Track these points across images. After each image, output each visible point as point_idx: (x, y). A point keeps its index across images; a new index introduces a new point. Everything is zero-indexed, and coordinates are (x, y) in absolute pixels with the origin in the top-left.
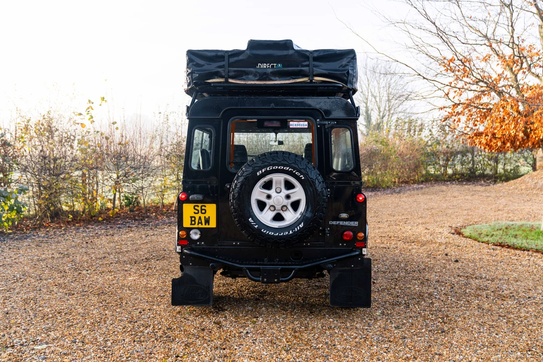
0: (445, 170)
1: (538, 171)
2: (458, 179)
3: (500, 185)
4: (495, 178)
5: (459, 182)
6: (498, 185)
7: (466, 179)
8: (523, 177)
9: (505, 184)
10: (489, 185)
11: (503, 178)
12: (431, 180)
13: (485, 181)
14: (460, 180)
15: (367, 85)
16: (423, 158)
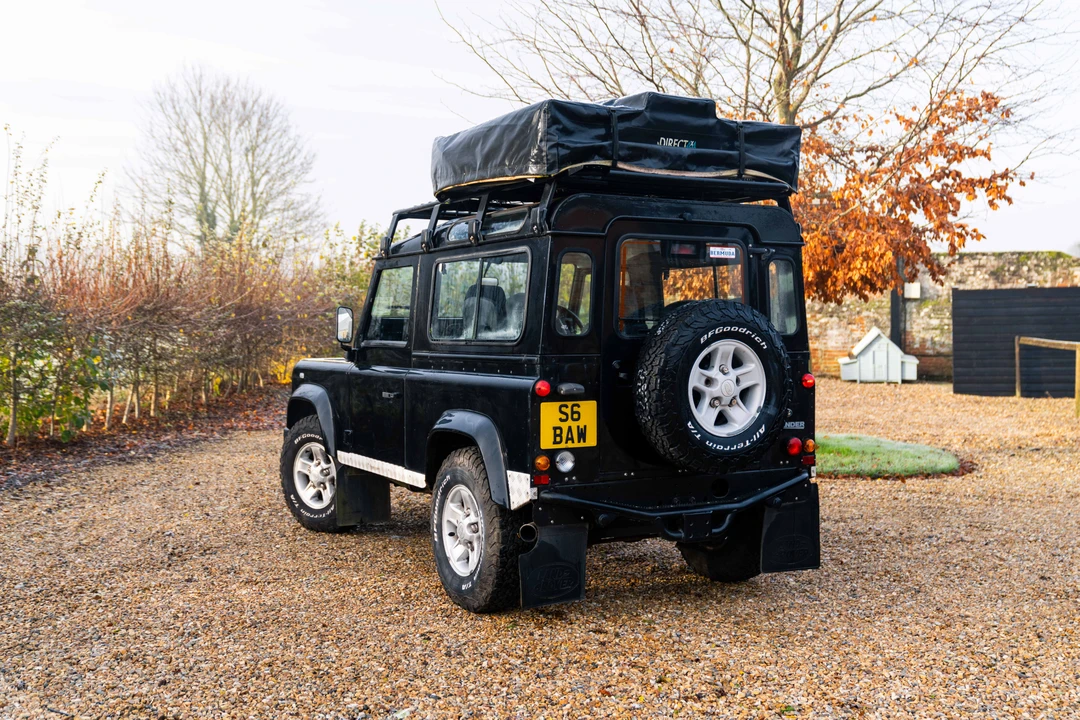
15: (203, 145)
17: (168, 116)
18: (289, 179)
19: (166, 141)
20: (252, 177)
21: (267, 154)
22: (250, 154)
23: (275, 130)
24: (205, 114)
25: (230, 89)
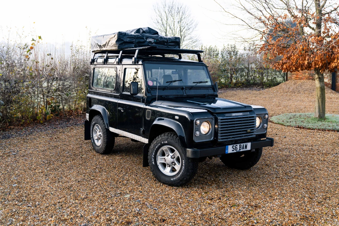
0: (231, 80)
1: (289, 81)
4: (262, 85)
5: (241, 88)
6: (266, 89)
7: (245, 86)
8: (280, 85)
9: (270, 89)
10: (260, 90)
11: (268, 85)
12: (224, 87)
13: (257, 88)
14: (241, 87)
15: (166, 20)
16: (220, 73)
17: (156, 13)
18: (191, 30)
19: (155, 20)
20: (180, 30)
21: (185, 23)
22: (180, 22)
23: (187, 15)
24: (167, 12)
25: (174, 4)
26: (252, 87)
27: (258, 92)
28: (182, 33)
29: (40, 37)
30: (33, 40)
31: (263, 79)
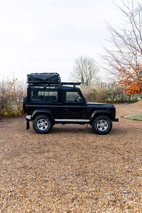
0: (114, 99)
2: (118, 103)
3: (131, 104)
4: (130, 102)
7: (121, 102)
8: (139, 101)
10: (128, 104)
11: (132, 102)
12: (109, 103)
15: (82, 68)
16: (107, 96)
17: (77, 64)
19: (76, 68)
20: (90, 73)
21: (92, 69)
22: (90, 69)
23: (94, 65)
24: (82, 63)
25: (86, 59)
26: (124, 103)
27: (126, 105)
28: (91, 75)
29: (17, 79)
30: (13, 80)
31: (130, 99)
